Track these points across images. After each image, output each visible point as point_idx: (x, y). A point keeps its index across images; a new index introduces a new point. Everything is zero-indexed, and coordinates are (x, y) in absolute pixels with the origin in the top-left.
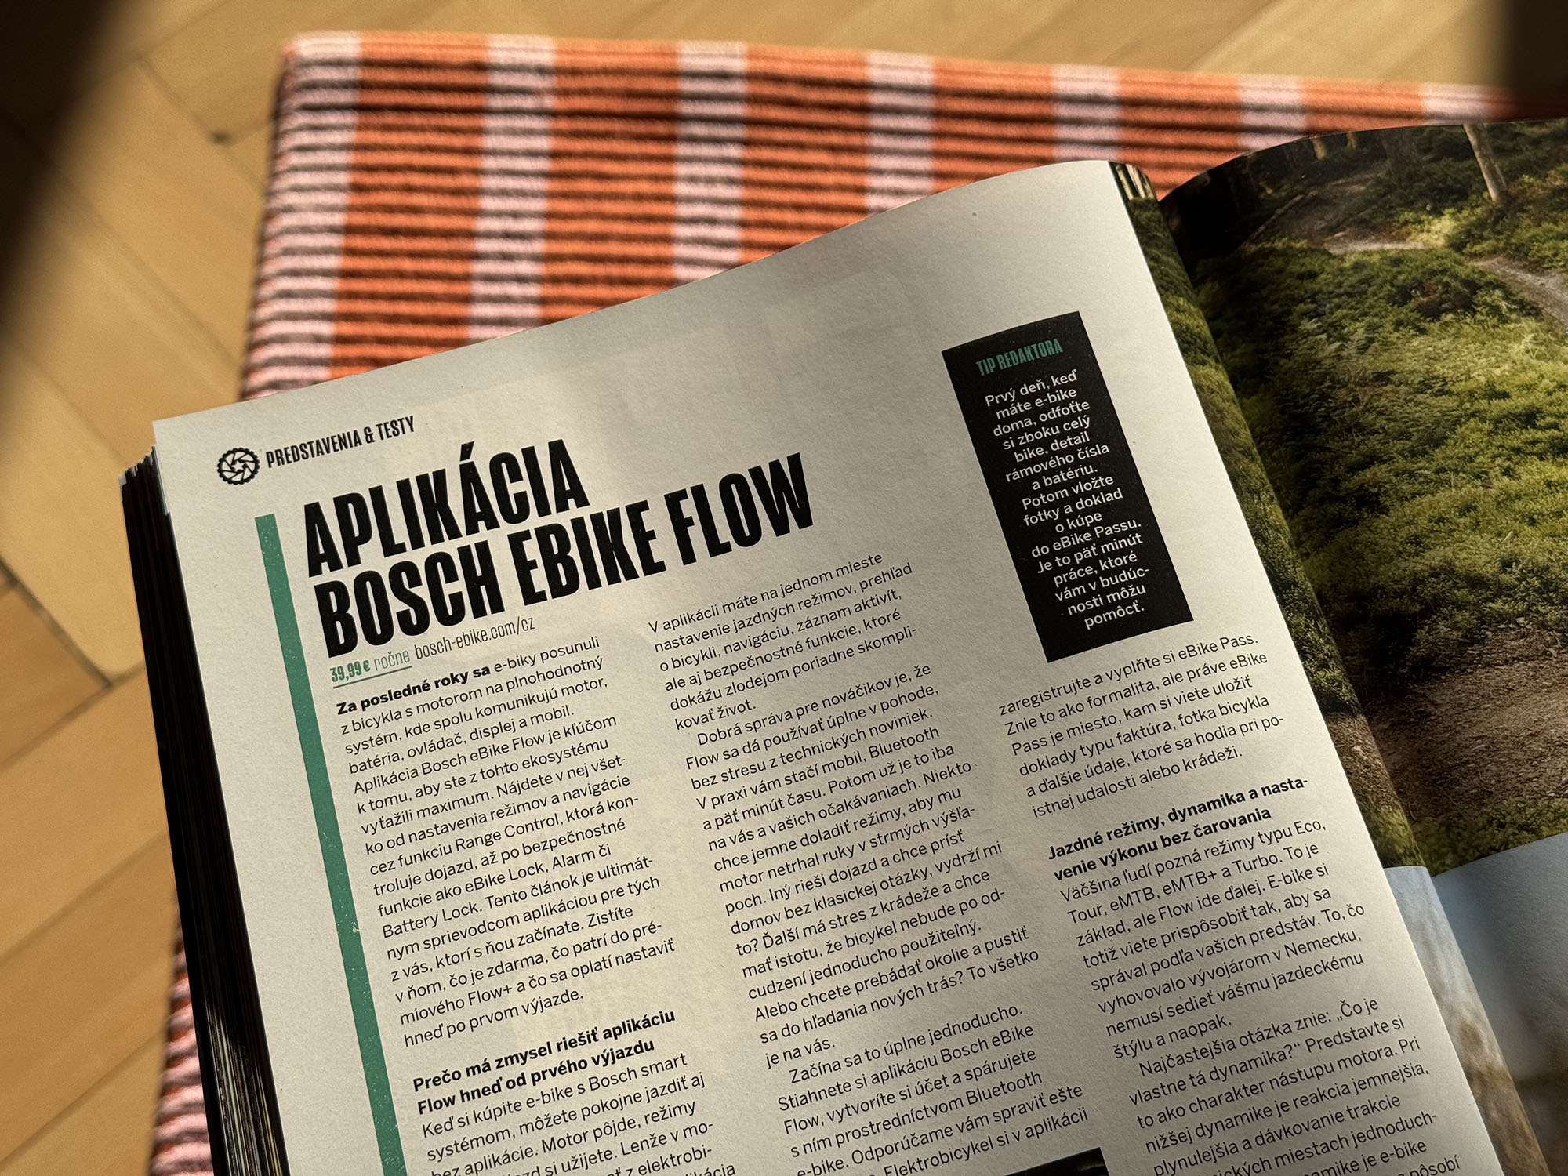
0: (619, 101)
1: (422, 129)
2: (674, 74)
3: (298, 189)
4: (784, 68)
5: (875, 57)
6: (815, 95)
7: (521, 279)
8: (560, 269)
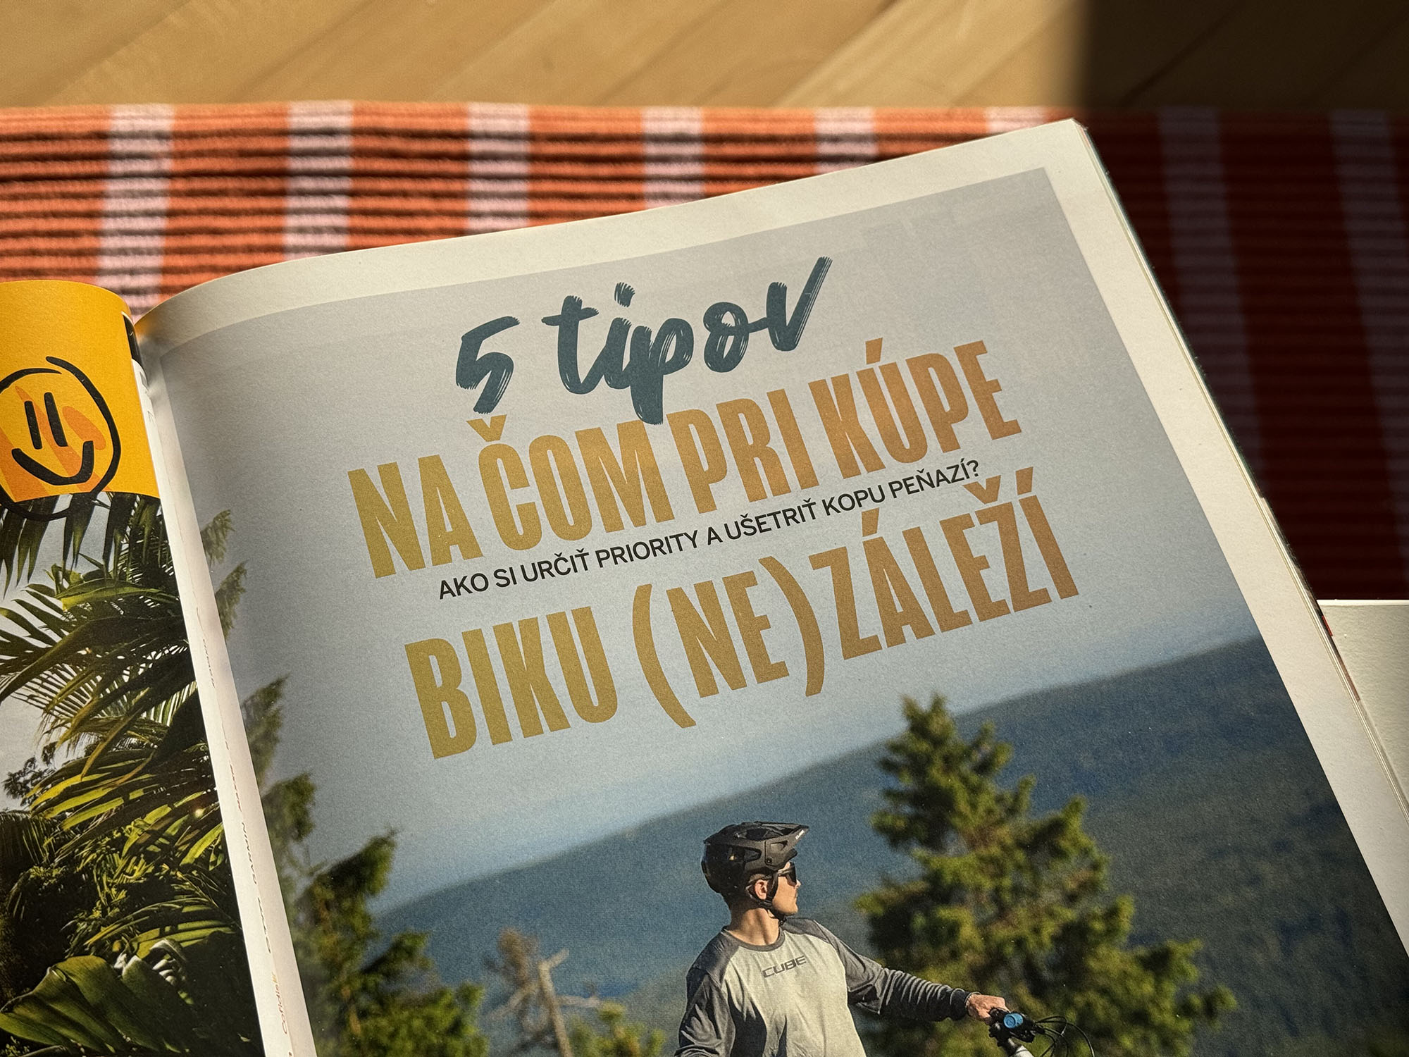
0: (231, 160)
1: (47, 197)
2: (285, 133)
4: (388, 122)
5: (475, 108)
6: (417, 146)
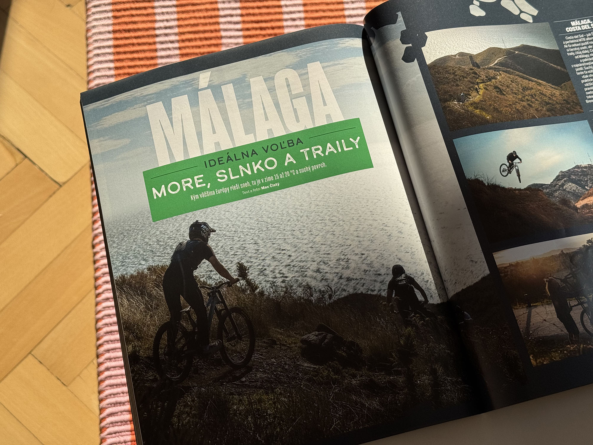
3: (96, 20)
7: (172, 42)
8: (184, 37)
